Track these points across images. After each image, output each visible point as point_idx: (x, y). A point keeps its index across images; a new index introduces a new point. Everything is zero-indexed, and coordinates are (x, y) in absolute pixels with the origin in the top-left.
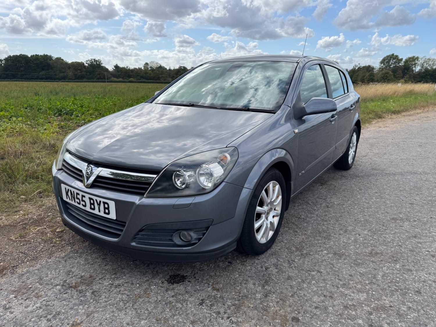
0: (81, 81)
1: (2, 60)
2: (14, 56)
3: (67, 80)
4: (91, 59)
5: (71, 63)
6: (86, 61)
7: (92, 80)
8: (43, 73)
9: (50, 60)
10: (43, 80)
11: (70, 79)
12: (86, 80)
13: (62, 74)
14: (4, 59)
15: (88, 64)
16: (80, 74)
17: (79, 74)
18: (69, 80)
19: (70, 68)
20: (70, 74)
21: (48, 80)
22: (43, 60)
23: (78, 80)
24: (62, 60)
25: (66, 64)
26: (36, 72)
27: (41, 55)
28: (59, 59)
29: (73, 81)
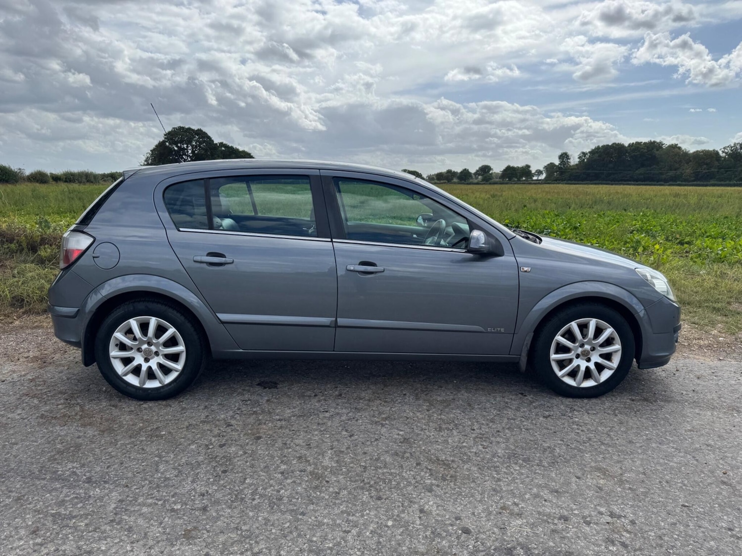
0: (705, 183)
1: (587, 154)
2: (603, 146)
3: (678, 182)
4: (735, 144)
5: (694, 152)
6: (724, 148)
7: (727, 182)
8: (642, 170)
9: (657, 150)
10: (639, 183)
11: (685, 180)
12: (716, 182)
13: (671, 173)
14: (590, 152)
15: (726, 153)
16: (707, 171)
17: (704, 171)
18: (684, 183)
19: (691, 161)
20: (688, 170)
21: (646, 183)
22: (646, 151)
23: (698, 183)
24: (680, 148)
25: (686, 154)
26: (630, 170)
27: (645, 143)
28: (674, 147)
29: (691, 183)
